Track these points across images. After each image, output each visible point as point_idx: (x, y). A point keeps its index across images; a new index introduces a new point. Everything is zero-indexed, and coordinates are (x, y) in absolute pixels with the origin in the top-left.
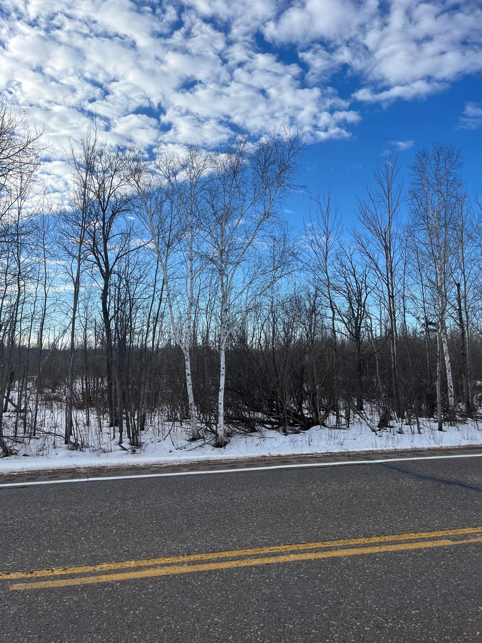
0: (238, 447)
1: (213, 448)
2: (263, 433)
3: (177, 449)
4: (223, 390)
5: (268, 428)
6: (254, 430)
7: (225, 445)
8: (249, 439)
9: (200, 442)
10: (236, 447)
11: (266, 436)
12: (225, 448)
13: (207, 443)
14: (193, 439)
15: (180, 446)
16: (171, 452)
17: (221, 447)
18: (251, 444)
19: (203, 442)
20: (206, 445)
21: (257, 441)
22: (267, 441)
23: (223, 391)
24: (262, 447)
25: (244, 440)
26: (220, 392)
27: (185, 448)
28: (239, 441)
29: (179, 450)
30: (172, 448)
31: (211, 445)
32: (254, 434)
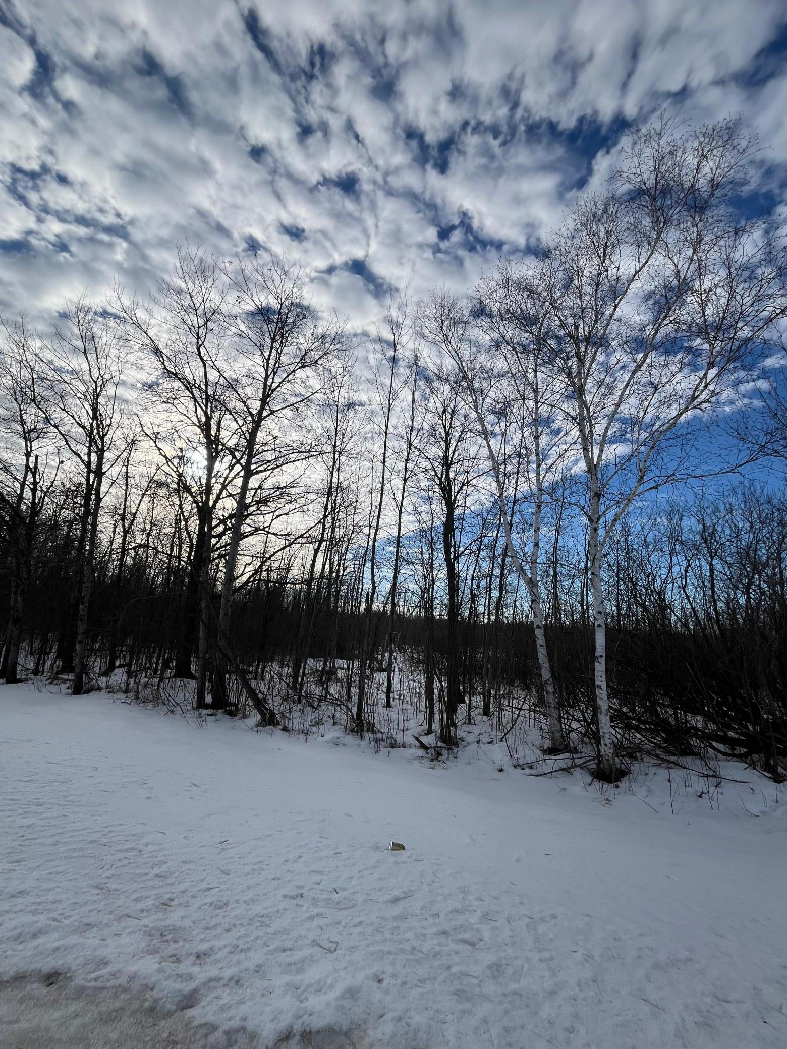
0: (650, 791)
1: (589, 779)
2: (712, 764)
3: (515, 767)
4: (604, 658)
5: (724, 754)
6: (688, 751)
7: (618, 779)
8: (677, 773)
9: (562, 760)
10: (642, 792)
11: (723, 773)
12: (617, 787)
13: (579, 766)
14: (552, 751)
15: (521, 762)
16: (501, 770)
17: (609, 781)
18: (682, 790)
19: (569, 762)
20: (578, 769)
21: (700, 784)
22: (726, 786)
23: (603, 661)
24: (715, 804)
25: (663, 773)
26: (596, 663)
27: (531, 768)
28: (651, 774)
29: (518, 770)
30: (506, 762)
31: (589, 770)
32: (688, 760)
